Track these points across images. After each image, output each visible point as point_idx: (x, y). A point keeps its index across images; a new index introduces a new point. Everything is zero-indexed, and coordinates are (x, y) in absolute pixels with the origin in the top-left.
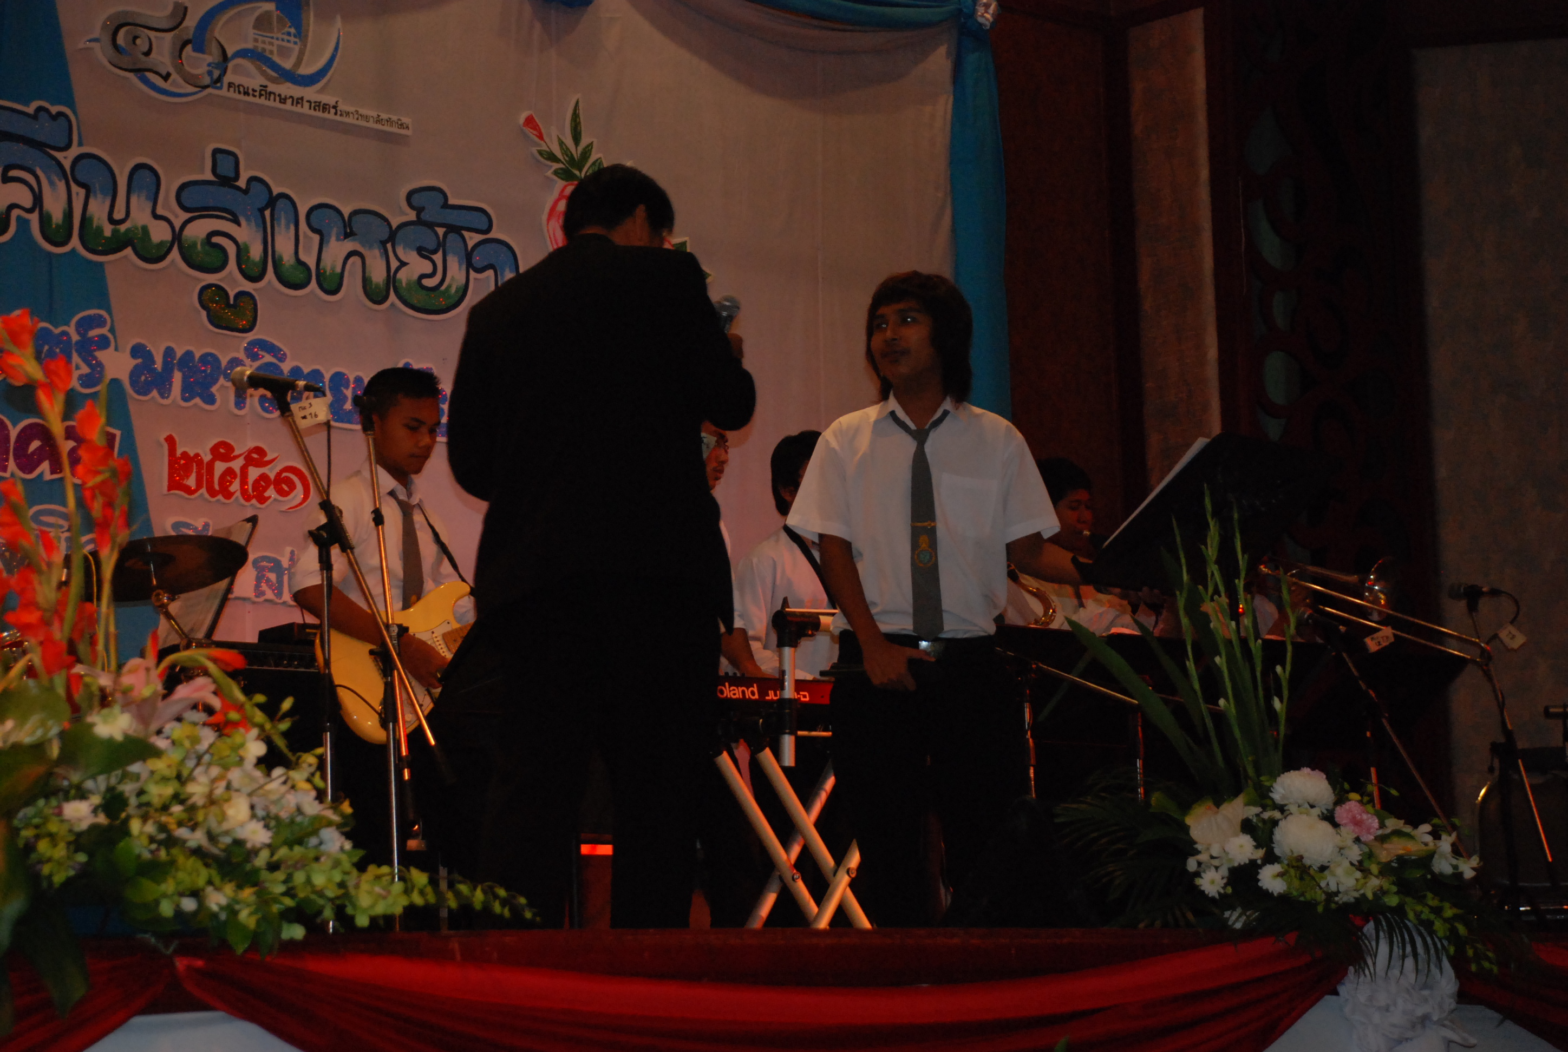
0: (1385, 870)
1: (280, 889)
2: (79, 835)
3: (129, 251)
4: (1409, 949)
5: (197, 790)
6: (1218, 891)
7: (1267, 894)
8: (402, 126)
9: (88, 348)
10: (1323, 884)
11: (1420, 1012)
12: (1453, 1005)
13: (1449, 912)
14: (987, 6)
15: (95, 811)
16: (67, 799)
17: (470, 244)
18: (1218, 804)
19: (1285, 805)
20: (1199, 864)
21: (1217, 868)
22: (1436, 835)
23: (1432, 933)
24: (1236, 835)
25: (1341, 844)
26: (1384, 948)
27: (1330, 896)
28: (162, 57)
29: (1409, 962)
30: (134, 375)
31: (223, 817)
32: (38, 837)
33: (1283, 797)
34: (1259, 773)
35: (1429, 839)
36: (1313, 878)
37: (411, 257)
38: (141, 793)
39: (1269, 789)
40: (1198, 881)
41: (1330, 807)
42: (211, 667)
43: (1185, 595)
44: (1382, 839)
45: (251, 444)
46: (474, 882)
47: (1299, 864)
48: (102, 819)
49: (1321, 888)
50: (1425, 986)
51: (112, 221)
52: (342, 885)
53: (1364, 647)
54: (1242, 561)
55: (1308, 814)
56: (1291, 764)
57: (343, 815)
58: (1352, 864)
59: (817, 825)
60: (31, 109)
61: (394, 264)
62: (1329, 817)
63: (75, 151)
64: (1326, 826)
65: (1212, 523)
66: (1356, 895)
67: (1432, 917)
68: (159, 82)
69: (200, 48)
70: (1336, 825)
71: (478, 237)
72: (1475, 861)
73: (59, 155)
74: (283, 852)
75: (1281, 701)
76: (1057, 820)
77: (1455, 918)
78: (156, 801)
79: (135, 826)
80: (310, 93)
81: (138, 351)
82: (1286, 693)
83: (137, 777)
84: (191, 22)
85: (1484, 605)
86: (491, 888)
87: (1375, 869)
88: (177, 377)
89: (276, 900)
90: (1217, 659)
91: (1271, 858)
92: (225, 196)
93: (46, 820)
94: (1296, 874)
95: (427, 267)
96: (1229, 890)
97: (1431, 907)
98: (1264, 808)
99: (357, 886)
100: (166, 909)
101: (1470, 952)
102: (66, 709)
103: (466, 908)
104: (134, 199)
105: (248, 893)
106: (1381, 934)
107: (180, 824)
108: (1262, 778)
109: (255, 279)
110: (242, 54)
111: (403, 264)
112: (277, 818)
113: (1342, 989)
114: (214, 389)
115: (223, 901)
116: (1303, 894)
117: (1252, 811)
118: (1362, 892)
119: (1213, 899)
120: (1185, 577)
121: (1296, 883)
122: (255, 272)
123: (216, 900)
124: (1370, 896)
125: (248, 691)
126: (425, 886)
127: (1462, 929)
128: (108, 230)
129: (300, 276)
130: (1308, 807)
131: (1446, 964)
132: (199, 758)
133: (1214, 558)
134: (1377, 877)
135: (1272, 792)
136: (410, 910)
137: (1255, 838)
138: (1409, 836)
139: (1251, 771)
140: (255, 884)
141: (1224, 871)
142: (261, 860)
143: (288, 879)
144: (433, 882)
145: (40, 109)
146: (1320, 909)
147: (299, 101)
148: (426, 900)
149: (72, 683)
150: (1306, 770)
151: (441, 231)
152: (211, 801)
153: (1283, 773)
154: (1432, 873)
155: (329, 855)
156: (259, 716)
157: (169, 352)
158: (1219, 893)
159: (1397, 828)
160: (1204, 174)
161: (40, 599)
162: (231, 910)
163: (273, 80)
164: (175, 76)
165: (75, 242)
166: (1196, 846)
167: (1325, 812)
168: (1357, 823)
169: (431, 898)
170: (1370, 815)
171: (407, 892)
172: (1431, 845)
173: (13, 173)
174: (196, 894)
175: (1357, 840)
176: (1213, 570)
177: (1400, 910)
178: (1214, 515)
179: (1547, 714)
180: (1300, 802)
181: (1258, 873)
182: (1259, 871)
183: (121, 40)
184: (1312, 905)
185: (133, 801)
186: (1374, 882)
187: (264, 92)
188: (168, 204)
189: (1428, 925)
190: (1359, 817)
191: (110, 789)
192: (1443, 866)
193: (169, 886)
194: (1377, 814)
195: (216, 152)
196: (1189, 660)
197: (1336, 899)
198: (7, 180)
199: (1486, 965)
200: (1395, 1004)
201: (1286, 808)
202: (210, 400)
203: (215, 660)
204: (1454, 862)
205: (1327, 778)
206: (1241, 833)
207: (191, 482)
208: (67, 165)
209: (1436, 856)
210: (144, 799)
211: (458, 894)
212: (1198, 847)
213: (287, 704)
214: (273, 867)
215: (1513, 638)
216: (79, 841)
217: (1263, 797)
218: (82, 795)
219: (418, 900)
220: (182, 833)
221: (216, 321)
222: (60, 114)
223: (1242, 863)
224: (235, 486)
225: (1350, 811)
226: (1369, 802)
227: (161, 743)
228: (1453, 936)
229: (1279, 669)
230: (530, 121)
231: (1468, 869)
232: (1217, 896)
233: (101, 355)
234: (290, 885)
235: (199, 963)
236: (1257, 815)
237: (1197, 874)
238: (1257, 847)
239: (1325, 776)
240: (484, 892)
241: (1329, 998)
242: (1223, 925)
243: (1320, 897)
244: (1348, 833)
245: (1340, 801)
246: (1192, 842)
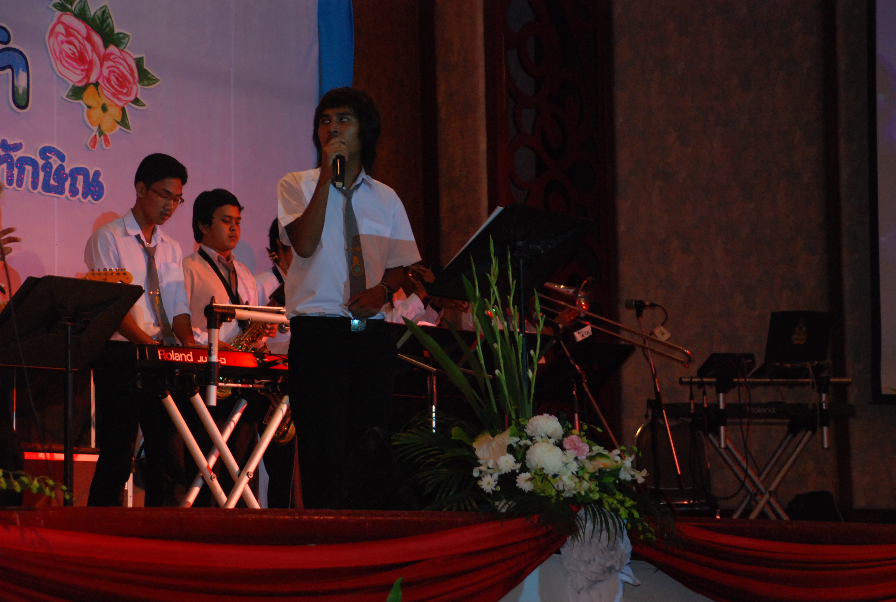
0: (593, 477)
4: (604, 526)
6: (492, 489)
7: (521, 491)
10: (555, 486)
11: (608, 564)
12: (628, 561)
13: (629, 503)
18: (493, 436)
19: (534, 436)
20: (481, 472)
21: (491, 475)
22: (621, 456)
23: (618, 516)
24: (504, 455)
25: (566, 461)
26: (589, 525)
27: (559, 493)
29: (605, 534)
33: (533, 432)
34: (518, 417)
35: (618, 458)
36: (550, 482)
39: (524, 427)
40: (480, 483)
41: (561, 439)
43: (477, 305)
44: (591, 458)
46: (33, 476)
47: (541, 473)
49: (554, 488)
50: (614, 548)
53: (574, 338)
54: (512, 283)
55: (547, 442)
56: (538, 411)
58: (573, 473)
59: (229, 443)
62: (560, 445)
64: (558, 449)
65: (494, 260)
66: (574, 492)
67: (619, 506)
70: (563, 449)
72: (644, 473)
75: (533, 372)
76: (394, 443)
77: (633, 507)
82: (536, 368)
85: (646, 313)
86: (44, 479)
87: (587, 476)
90: (495, 345)
91: (524, 469)
94: (539, 479)
96: (499, 488)
97: (617, 500)
98: (521, 438)
101: (640, 528)
106: (588, 516)
108: (520, 420)
113: (563, 550)
116: (543, 492)
117: (514, 440)
118: (578, 491)
119: (489, 494)
120: (478, 293)
121: (539, 484)
124: (583, 493)
127: (636, 515)
130: (548, 438)
131: (626, 535)
133: (495, 283)
134: (586, 481)
135: (526, 428)
137: (516, 457)
138: (605, 456)
139: (513, 416)
141: (496, 476)
144: (6, 476)
146: (553, 501)
150: (546, 415)
153: (533, 417)
154: (620, 480)
158: (492, 490)
159: (600, 452)
160: (481, 29)
166: (479, 461)
167: (557, 441)
168: (576, 448)
169: (4, 484)
170: (584, 444)
172: (620, 462)
175: (576, 459)
176: (494, 290)
177: (599, 503)
179: (681, 382)
180: (543, 435)
181: (516, 478)
182: (517, 477)
184: (549, 498)
186: (586, 485)
189: (616, 511)
190: (577, 444)
192: (625, 476)
194: (588, 443)
196: (478, 346)
197: (563, 495)
199: (650, 536)
200: (594, 560)
201: (534, 438)
204: (633, 473)
205: (559, 420)
206: (507, 454)
209: (622, 469)
212: (481, 462)
215: (663, 334)
217: (521, 431)
223: (507, 472)
225: (572, 441)
226: (584, 436)
228: (631, 517)
229: (532, 352)
231: (640, 477)
232: (491, 492)
236: (517, 443)
237: (479, 478)
238: (516, 462)
239: (557, 419)
240: (39, 482)
241: (555, 556)
242: (495, 509)
243: (554, 493)
244: (571, 454)
245: (565, 435)
246: (477, 459)
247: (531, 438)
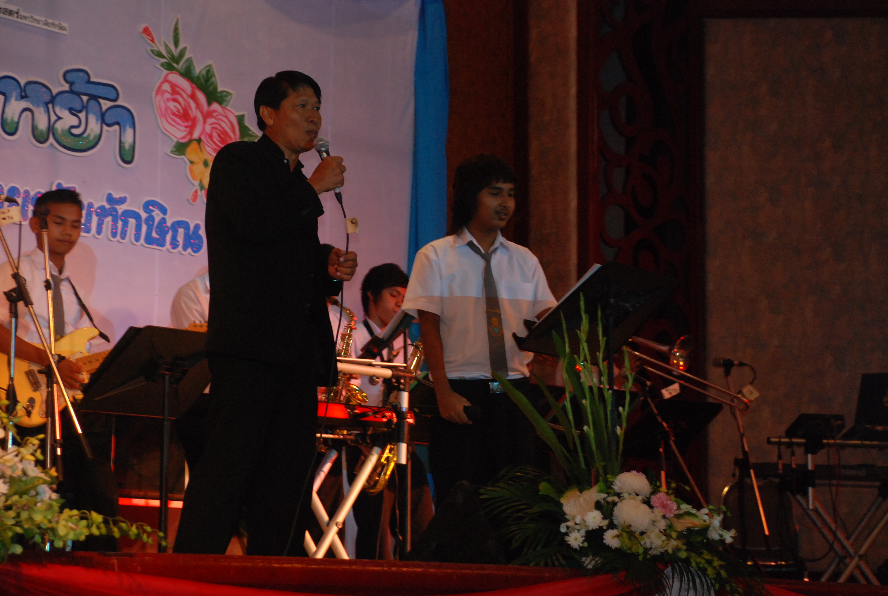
0: (681, 536)
1: (13, 522)
4: (691, 585)
7: (608, 548)
10: (643, 543)
13: (717, 563)
17: (103, 107)
18: (581, 491)
19: (621, 493)
20: (568, 527)
21: (579, 530)
22: (710, 515)
23: (706, 575)
24: (591, 511)
25: (654, 519)
26: (676, 584)
27: (646, 550)
33: (620, 488)
34: (606, 473)
35: (707, 517)
36: (637, 539)
37: (65, 115)
39: (612, 483)
40: (567, 538)
41: (648, 496)
43: (566, 361)
44: (678, 516)
47: (629, 530)
49: (641, 545)
52: (51, 521)
53: (662, 395)
54: (602, 340)
55: (635, 499)
56: (626, 468)
57: (51, 477)
58: (660, 531)
61: (53, 119)
62: (647, 502)
64: (645, 507)
65: (584, 317)
66: (662, 550)
67: (706, 565)
70: (651, 507)
71: (109, 103)
72: (733, 532)
74: (15, 499)
75: (621, 429)
76: (483, 497)
77: (720, 566)
82: (624, 424)
85: (734, 373)
86: (142, 526)
87: (674, 535)
89: (10, 529)
90: (584, 401)
91: (612, 526)
94: (626, 536)
95: (75, 121)
96: (586, 544)
97: (705, 560)
98: (608, 494)
99: (57, 522)
101: (728, 589)
103: (125, 537)
106: (676, 575)
108: (608, 476)
111: (59, 119)
112: (11, 477)
116: (630, 549)
117: (601, 496)
118: (665, 549)
119: (575, 550)
120: (567, 349)
121: (627, 541)
124: (670, 551)
126: (100, 523)
127: (724, 575)
130: (635, 495)
133: (585, 339)
134: (675, 540)
135: (613, 485)
136: (91, 537)
137: (602, 513)
138: (694, 515)
139: (601, 472)
141: (583, 532)
143: (18, 515)
144: (105, 522)
146: (640, 558)
148: (101, 533)
150: (634, 472)
151: (84, 98)
153: (621, 473)
154: (708, 539)
155: (42, 501)
158: (580, 546)
159: (688, 510)
166: (566, 517)
167: (645, 499)
168: (664, 506)
169: (104, 531)
170: (672, 502)
171: (89, 527)
172: (708, 521)
175: (664, 517)
176: (584, 346)
177: (687, 561)
178: (586, 311)
179: (769, 442)
180: (630, 492)
181: (604, 535)
182: (605, 533)
184: (637, 555)
186: (673, 543)
189: (704, 570)
190: (665, 502)
192: (714, 535)
194: (676, 501)
196: (567, 401)
197: (650, 552)
201: (621, 495)
204: (721, 533)
205: (647, 478)
206: (595, 510)
209: (711, 528)
211: (120, 529)
212: (568, 517)
214: (7, 508)
215: (751, 394)
217: (608, 488)
219: (95, 531)
223: (594, 528)
225: (660, 498)
226: (671, 493)
228: (720, 577)
229: (621, 409)
230: (146, 32)
231: (729, 537)
232: (578, 548)
234: (18, 519)
236: (604, 499)
237: (567, 534)
238: (603, 519)
239: (645, 476)
240: (137, 528)
242: (581, 565)
243: (641, 550)
244: (659, 512)
245: (654, 492)
246: (564, 514)
247: (618, 495)
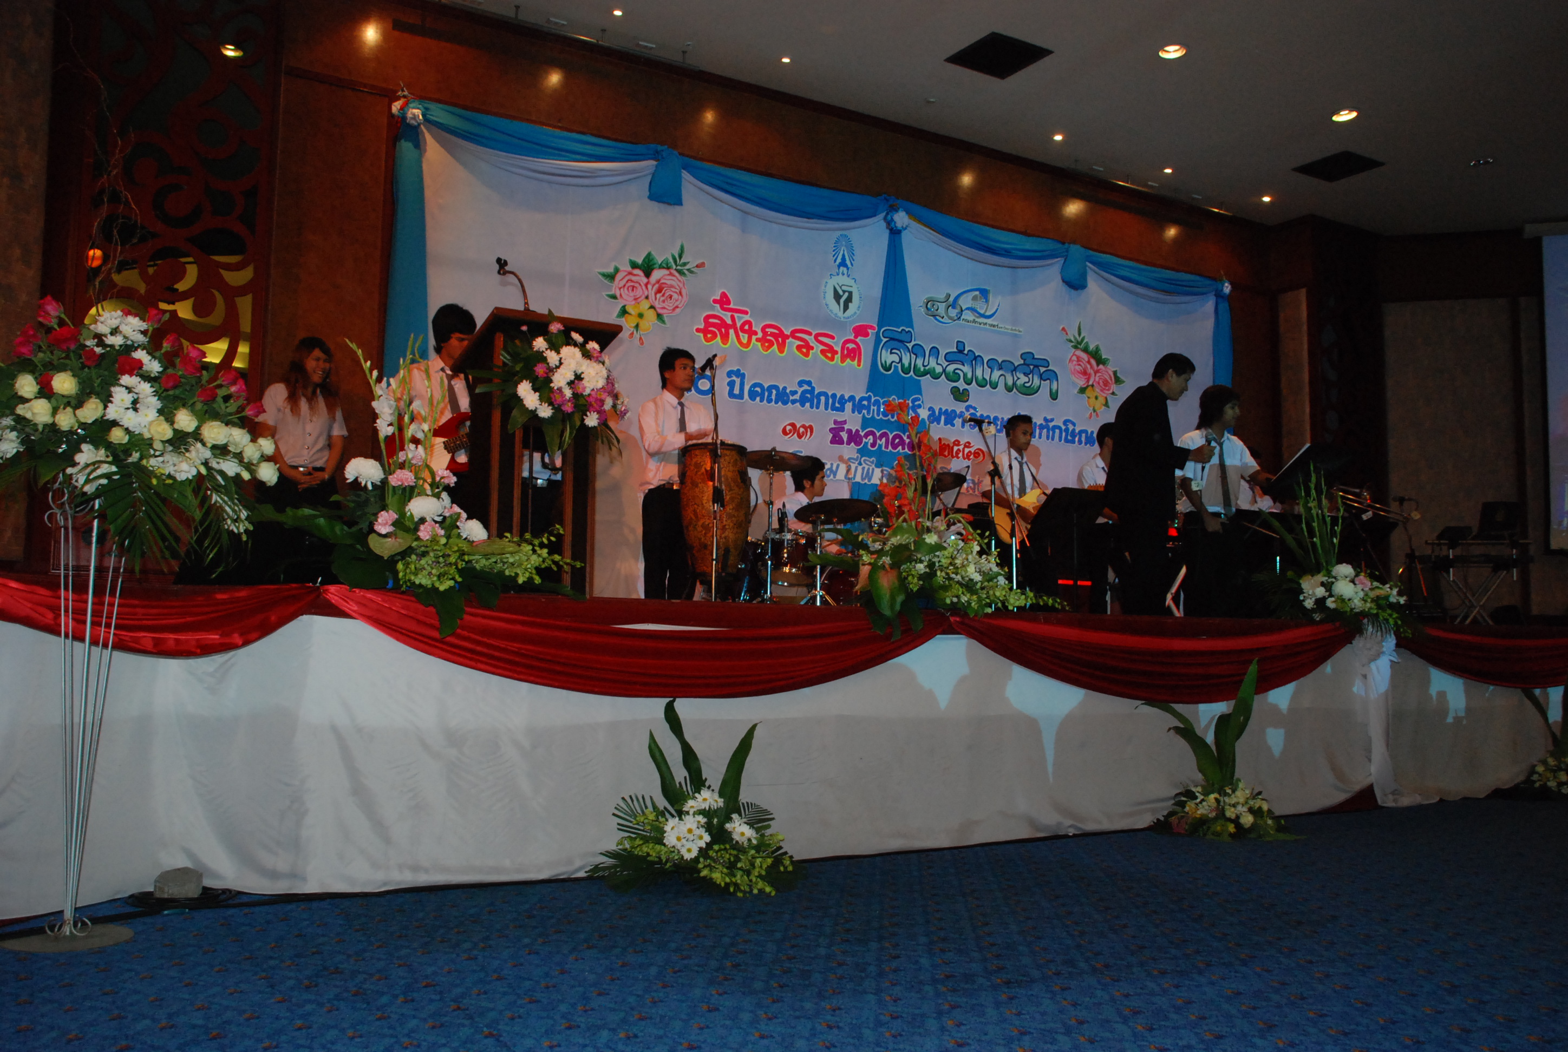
0: (1373, 601)
1: (985, 596)
2: (921, 575)
3: (928, 376)
4: (1379, 628)
5: (958, 562)
7: (1328, 608)
8: (1020, 331)
9: (915, 408)
10: (1350, 605)
11: (1382, 650)
12: (1394, 648)
13: (1395, 615)
14: (1227, 287)
15: (926, 567)
16: (916, 563)
17: (1042, 372)
18: (1312, 576)
19: (1337, 576)
20: (1304, 597)
21: (1311, 598)
22: (1391, 588)
23: (1388, 623)
25: (1356, 591)
26: (1370, 629)
27: (1352, 609)
28: (942, 311)
29: (1379, 633)
30: (929, 417)
31: (966, 571)
32: (908, 575)
33: (1336, 574)
34: (1327, 565)
35: (1389, 590)
36: (1346, 603)
37: (1021, 376)
38: (939, 561)
39: (1331, 571)
40: (1304, 603)
41: (1353, 578)
42: (961, 519)
43: (1303, 500)
44: (1371, 589)
45: (966, 441)
46: (1049, 596)
47: (1341, 598)
48: (927, 570)
50: (1385, 641)
51: (924, 366)
52: (1005, 596)
53: (1362, 518)
54: (1324, 488)
55: (1345, 580)
56: (1340, 562)
57: (1005, 572)
58: (1361, 598)
60: (900, 330)
61: (1016, 378)
62: (1353, 581)
63: (913, 343)
64: (1351, 584)
65: (1312, 476)
66: (1361, 609)
67: (1389, 617)
68: (940, 319)
69: (954, 308)
70: (1355, 584)
71: (1045, 369)
72: (1405, 598)
73: (908, 345)
74: (986, 584)
75: (1336, 539)
77: (1397, 618)
78: (945, 565)
79: (939, 573)
80: (989, 321)
81: (931, 409)
82: (1338, 536)
83: (938, 556)
84: (951, 299)
85: (1406, 504)
86: (1056, 600)
87: (1369, 600)
88: (943, 418)
89: (984, 600)
90: (1314, 524)
91: (1331, 596)
92: (960, 356)
93: (910, 571)
94: (1340, 601)
95: (1027, 380)
96: (1315, 606)
97: (1388, 614)
98: (1329, 577)
99: (1009, 596)
100: (948, 601)
101: (1402, 630)
102: (916, 533)
103: (1046, 605)
104: (931, 358)
105: (975, 597)
106: (1370, 623)
107: (953, 573)
108: (1329, 567)
109: (969, 384)
110: (968, 309)
111: (1018, 379)
112: (984, 572)
113: (1353, 642)
114: (955, 422)
115: (966, 599)
116: (1342, 608)
117: (1324, 579)
118: (1363, 608)
119: (1309, 609)
120: (1303, 494)
121: (1340, 604)
122: (969, 382)
123: (964, 599)
124: (1367, 609)
125: (975, 529)
127: (1399, 622)
128: (922, 369)
129: (984, 383)
130: (1345, 577)
131: (1393, 636)
132: (959, 551)
133: (1313, 487)
134: (1369, 603)
137: (1325, 588)
138: (1381, 588)
139: (1324, 564)
140: (977, 594)
141: (1313, 599)
142: (979, 586)
144: (1035, 597)
145: (903, 330)
146: (1348, 614)
147: (985, 324)
149: (917, 524)
150: (1344, 564)
151: (1032, 367)
152: (963, 566)
153: (1336, 565)
154: (1389, 602)
156: (978, 538)
157: (940, 409)
158: (1311, 607)
159: (1377, 585)
160: (1306, 347)
161: (909, 496)
162: (969, 602)
163: (977, 317)
164: (945, 317)
165: (912, 373)
167: (1351, 579)
168: (1362, 584)
169: (1034, 601)
170: (1368, 581)
171: (1026, 599)
172: (1389, 592)
173: (893, 351)
174: (958, 597)
176: (1313, 492)
177: (1377, 615)
178: (1314, 472)
179: (1426, 543)
180: (1343, 575)
182: (1327, 600)
183: (929, 306)
184: (1346, 612)
185: (937, 564)
186: (1368, 605)
187: (974, 321)
188: (941, 359)
189: (1387, 620)
190: (1363, 581)
191: (930, 560)
192: (1393, 600)
193: (949, 594)
194: (1370, 581)
195: (958, 342)
196: (1303, 523)
197: (1354, 610)
198: (891, 353)
199: (1407, 635)
200: (1373, 647)
201: (1337, 578)
202: (953, 425)
203: (963, 518)
204: (1397, 598)
206: (1320, 586)
207: (946, 453)
208: (910, 348)
209: (1391, 596)
210: (941, 564)
211: (1043, 600)
212: (1304, 591)
213: (987, 534)
214: (982, 588)
215: (1416, 516)
216: (921, 577)
217: (1329, 574)
218: (921, 562)
219: (1030, 601)
220: (953, 576)
221: (956, 399)
222: (909, 331)
223: (1320, 597)
224: (960, 455)
225: (1360, 579)
226: (1367, 576)
227: (945, 545)
228: (1396, 623)
229: (1336, 527)
230: (1063, 329)
231: (1402, 600)
232: (1311, 609)
233: (919, 411)
234: (988, 595)
235: (958, 619)
236: (1326, 580)
237: (1303, 601)
238: (1326, 591)
239: (1351, 567)
241: (1349, 645)
242: (1312, 619)
243: (1348, 610)
244: (1359, 587)
245: (1357, 575)
246: (1302, 589)
247: (1335, 578)
